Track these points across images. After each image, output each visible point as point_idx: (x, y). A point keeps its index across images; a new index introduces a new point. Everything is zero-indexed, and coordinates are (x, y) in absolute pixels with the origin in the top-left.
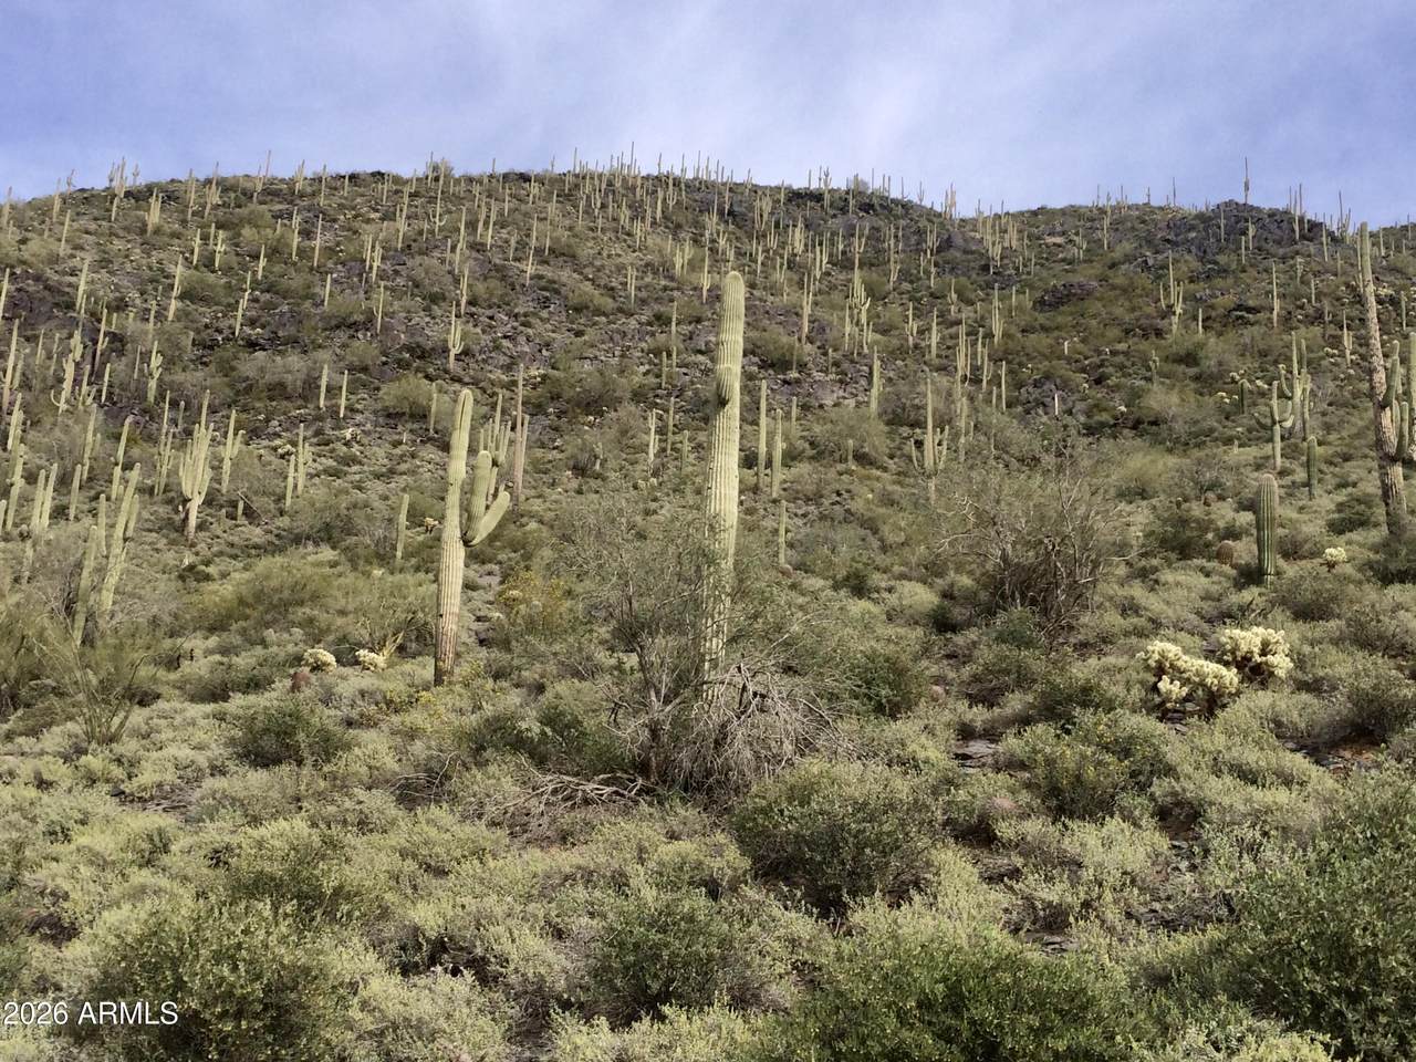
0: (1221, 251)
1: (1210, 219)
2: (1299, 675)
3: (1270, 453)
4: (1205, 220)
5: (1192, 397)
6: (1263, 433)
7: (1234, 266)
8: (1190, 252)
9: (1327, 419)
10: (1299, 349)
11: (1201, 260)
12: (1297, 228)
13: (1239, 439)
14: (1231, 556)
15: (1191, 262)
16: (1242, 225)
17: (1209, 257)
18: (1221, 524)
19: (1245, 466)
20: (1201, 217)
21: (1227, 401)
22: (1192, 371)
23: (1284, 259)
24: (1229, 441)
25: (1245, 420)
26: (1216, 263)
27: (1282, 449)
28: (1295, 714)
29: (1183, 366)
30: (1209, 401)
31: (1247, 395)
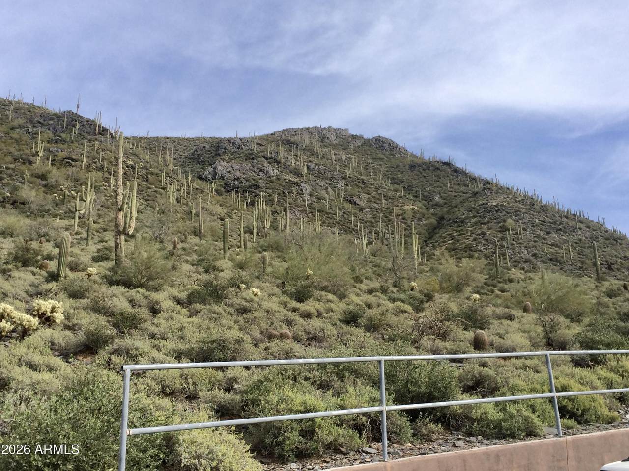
0: (63, 132)
1: (60, 117)
2: (66, 322)
3: (73, 223)
4: (58, 117)
5: (42, 195)
6: (71, 215)
7: (68, 140)
8: (49, 129)
9: (99, 212)
10: (92, 180)
11: (54, 134)
12: (97, 129)
13: (60, 216)
14: (46, 267)
15: (49, 134)
16: (74, 122)
17: (58, 133)
18: (45, 253)
19: (61, 228)
20: (56, 115)
21: (57, 198)
22: (44, 182)
23: (90, 141)
24: (55, 216)
25: (64, 208)
26: (60, 137)
27: (78, 223)
28: (61, 339)
29: (40, 180)
30: (49, 197)
31: (67, 197)
